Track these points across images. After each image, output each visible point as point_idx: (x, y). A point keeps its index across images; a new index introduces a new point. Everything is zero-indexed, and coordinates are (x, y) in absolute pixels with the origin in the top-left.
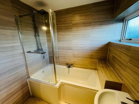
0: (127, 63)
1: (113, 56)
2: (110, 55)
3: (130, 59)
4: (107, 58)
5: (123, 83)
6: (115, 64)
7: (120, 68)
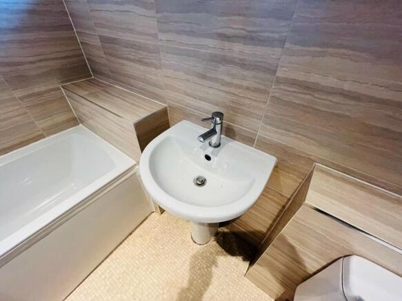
0: (155, 36)
1: (101, 37)
2: (86, 40)
3: (159, 15)
4: (84, 61)
5: (166, 105)
6: (123, 64)
7: (142, 68)
